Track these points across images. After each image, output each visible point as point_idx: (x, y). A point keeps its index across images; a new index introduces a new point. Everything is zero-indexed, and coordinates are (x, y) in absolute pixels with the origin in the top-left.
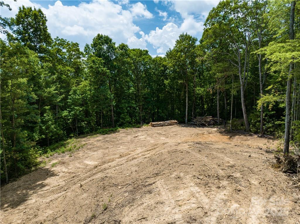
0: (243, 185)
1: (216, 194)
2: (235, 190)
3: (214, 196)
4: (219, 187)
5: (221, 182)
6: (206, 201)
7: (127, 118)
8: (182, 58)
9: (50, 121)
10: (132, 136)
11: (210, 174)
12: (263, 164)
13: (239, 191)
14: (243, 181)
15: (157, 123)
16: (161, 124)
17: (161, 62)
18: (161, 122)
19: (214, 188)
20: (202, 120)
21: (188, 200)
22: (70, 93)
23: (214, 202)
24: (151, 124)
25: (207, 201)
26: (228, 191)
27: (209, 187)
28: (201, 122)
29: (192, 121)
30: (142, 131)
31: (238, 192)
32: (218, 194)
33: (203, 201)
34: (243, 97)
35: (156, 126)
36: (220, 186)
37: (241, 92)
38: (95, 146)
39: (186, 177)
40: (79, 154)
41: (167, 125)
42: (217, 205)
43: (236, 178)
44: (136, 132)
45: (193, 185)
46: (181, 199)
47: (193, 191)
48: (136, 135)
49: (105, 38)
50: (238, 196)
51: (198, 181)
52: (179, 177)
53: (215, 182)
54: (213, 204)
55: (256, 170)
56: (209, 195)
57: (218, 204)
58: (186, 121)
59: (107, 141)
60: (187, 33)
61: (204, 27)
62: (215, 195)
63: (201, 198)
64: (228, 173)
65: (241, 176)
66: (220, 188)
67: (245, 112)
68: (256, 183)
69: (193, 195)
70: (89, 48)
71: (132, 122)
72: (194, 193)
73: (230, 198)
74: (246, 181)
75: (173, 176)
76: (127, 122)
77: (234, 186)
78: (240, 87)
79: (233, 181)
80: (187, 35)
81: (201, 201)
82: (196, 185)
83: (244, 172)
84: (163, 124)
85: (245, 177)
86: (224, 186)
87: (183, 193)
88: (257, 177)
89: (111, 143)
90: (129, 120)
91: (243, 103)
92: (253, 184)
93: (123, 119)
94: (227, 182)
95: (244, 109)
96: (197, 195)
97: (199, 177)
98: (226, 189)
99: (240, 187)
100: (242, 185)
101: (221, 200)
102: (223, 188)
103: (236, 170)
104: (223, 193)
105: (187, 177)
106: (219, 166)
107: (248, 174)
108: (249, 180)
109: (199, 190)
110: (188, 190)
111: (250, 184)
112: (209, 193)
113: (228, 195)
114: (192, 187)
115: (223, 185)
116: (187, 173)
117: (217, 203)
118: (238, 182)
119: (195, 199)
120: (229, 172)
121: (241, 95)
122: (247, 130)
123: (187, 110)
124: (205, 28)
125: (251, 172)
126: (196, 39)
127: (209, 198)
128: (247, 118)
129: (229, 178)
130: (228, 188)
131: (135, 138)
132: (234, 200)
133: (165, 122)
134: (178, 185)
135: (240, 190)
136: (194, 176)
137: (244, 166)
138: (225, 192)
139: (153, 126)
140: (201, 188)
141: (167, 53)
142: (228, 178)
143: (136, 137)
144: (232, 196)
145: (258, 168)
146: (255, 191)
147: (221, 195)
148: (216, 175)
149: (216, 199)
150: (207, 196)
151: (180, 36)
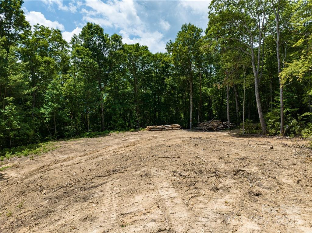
0: (265, 185)
1: (207, 201)
2: (249, 193)
3: (202, 205)
4: (216, 189)
5: (221, 180)
6: (183, 216)
7: (120, 121)
8: (184, 50)
9: (12, 116)
10: (121, 139)
11: (203, 169)
12: (295, 157)
13: (257, 195)
14: (264, 178)
15: (155, 126)
16: (160, 128)
17: (162, 58)
18: (160, 126)
19: (205, 190)
20: (209, 124)
21: (145, 214)
22: (48, 87)
23: (200, 219)
24: (148, 128)
25: (186, 215)
26: (234, 195)
27: (196, 188)
28: (208, 126)
29: (198, 126)
30: (135, 135)
31: (256, 197)
32: (212, 201)
33: (175, 215)
34: (257, 91)
35: (153, 130)
36: (219, 187)
37: (255, 85)
38: (70, 149)
39: (160, 173)
40: (45, 157)
41: (167, 130)
42: (205, 226)
43: (250, 174)
44: (128, 135)
45: (168, 185)
46: (132, 211)
47: (163, 196)
48: (127, 139)
49: (95, 27)
50: (255, 206)
51: (178, 179)
52: (146, 175)
53: (210, 181)
54: (197, 223)
55: (285, 163)
56: (192, 203)
57: (207, 224)
58: (191, 126)
59: (87, 144)
60: (190, 23)
61: (210, 10)
62: (205, 204)
63: (173, 209)
64: (235, 167)
65: (260, 171)
66: (218, 189)
67: (260, 110)
68: (290, 181)
69: (159, 204)
70: (77, 39)
71: (125, 126)
72: (164, 199)
73: (238, 209)
74: (271, 179)
75: (138, 172)
76: (120, 125)
77: (247, 187)
78: (253, 79)
79: (246, 179)
80: (190, 25)
81: (171, 217)
82: (171, 186)
83: (266, 166)
84: (163, 128)
85: (268, 172)
86: (227, 187)
87: (140, 200)
88: (290, 172)
89: (92, 146)
90: (122, 123)
91: (258, 99)
92: (285, 183)
93: (115, 121)
94: (233, 181)
95: (259, 106)
96: (168, 204)
97: (182, 174)
98: (229, 192)
99: (257, 189)
100: (262, 185)
101: (217, 213)
102: (224, 190)
103: (250, 163)
104: (223, 200)
105: (162, 174)
106: (222, 159)
107: (273, 168)
108: (277, 178)
109: (175, 195)
110: (153, 195)
111: (279, 183)
112: (193, 199)
113: (234, 204)
114: (163, 190)
115: (225, 186)
116: (163, 168)
117: (207, 220)
118: (254, 180)
119: (160, 211)
120: (238, 165)
121: (255, 89)
122: (263, 133)
123: (191, 112)
124: (210, 12)
125: (277, 166)
126: (201, 29)
127: (191, 208)
128: (263, 117)
129: (238, 174)
130: (234, 191)
131: (124, 141)
132: (246, 213)
133: (165, 126)
134: (139, 187)
135: (261, 194)
136: (174, 172)
137: (263, 158)
138: (227, 197)
139: (150, 130)
140: (180, 191)
141: (167, 45)
142: (235, 175)
143: (126, 140)
144: (241, 205)
145: (289, 161)
146: (291, 196)
147: (219, 203)
148: (213, 170)
149: (206, 211)
150: (187, 205)
151: (183, 26)
